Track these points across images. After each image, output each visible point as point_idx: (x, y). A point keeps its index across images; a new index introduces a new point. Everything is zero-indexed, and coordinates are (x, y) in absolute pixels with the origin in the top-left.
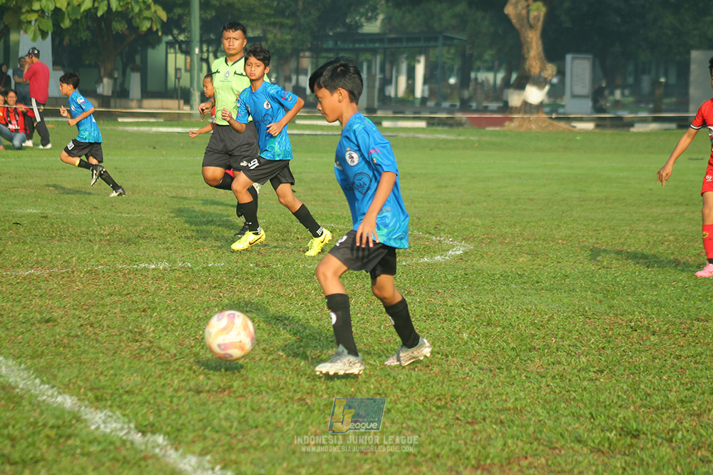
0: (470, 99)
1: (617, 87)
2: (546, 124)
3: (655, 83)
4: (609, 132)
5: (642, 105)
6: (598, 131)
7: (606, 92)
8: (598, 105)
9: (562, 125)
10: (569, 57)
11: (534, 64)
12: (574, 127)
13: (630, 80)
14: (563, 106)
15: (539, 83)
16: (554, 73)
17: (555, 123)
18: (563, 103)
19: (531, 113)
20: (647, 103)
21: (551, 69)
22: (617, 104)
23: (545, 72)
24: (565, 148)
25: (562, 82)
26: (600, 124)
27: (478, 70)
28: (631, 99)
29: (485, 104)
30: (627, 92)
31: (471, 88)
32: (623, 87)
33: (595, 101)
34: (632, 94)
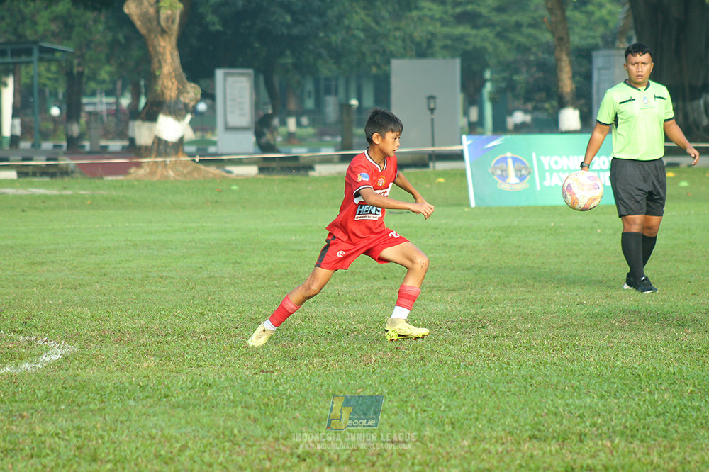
0: (82, 136)
1: (290, 114)
2: (190, 169)
3: (345, 107)
4: (278, 178)
5: (328, 139)
6: (262, 176)
7: (276, 122)
8: (264, 140)
9: (212, 170)
10: (219, 73)
11: (170, 84)
12: (229, 172)
13: (310, 104)
14: (214, 143)
15: (177, 111)
16: (199, 96)
17: (202, 167)
18: (214, 138)
19: (167, 154)
20: (333, 135)
21: (193, 91)
22: (290, 137)
23: (185, 95)
24: (217, 202)
25: (212, 108)
26: (265, 166)
27: (93, 94)
28: (311, 131)
29: (103, 143)
30: (305, 120)
31: (83, 120)
32: (298, 115)
33: (259, 135)
34: (313, 123)
